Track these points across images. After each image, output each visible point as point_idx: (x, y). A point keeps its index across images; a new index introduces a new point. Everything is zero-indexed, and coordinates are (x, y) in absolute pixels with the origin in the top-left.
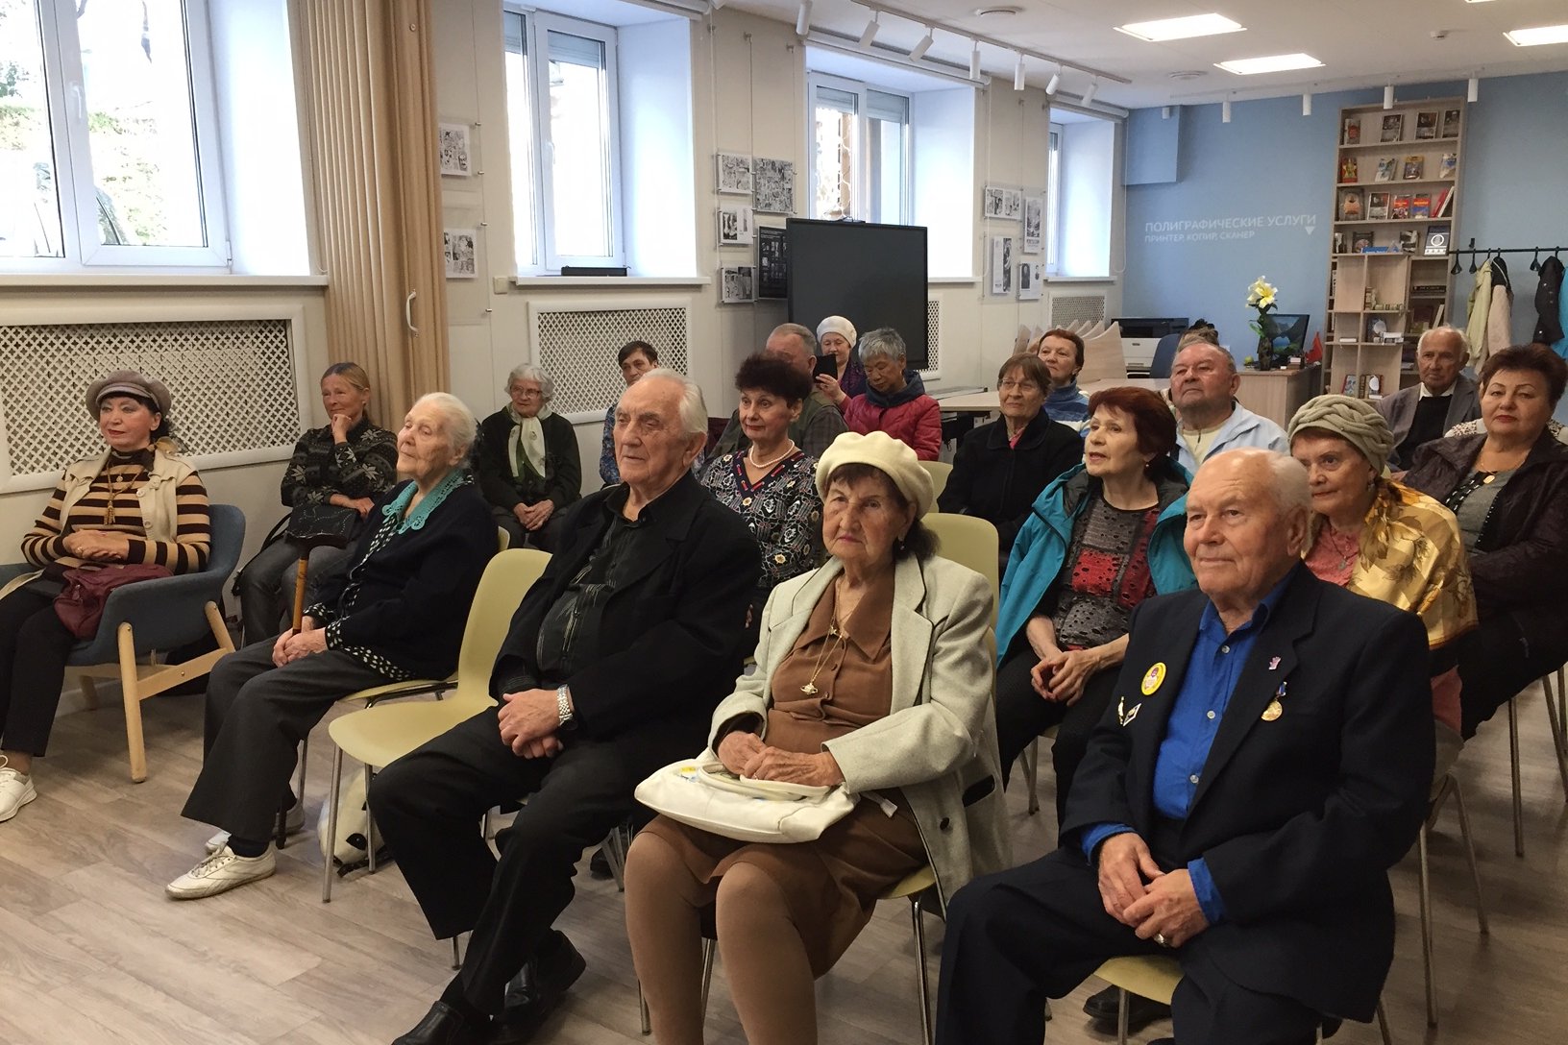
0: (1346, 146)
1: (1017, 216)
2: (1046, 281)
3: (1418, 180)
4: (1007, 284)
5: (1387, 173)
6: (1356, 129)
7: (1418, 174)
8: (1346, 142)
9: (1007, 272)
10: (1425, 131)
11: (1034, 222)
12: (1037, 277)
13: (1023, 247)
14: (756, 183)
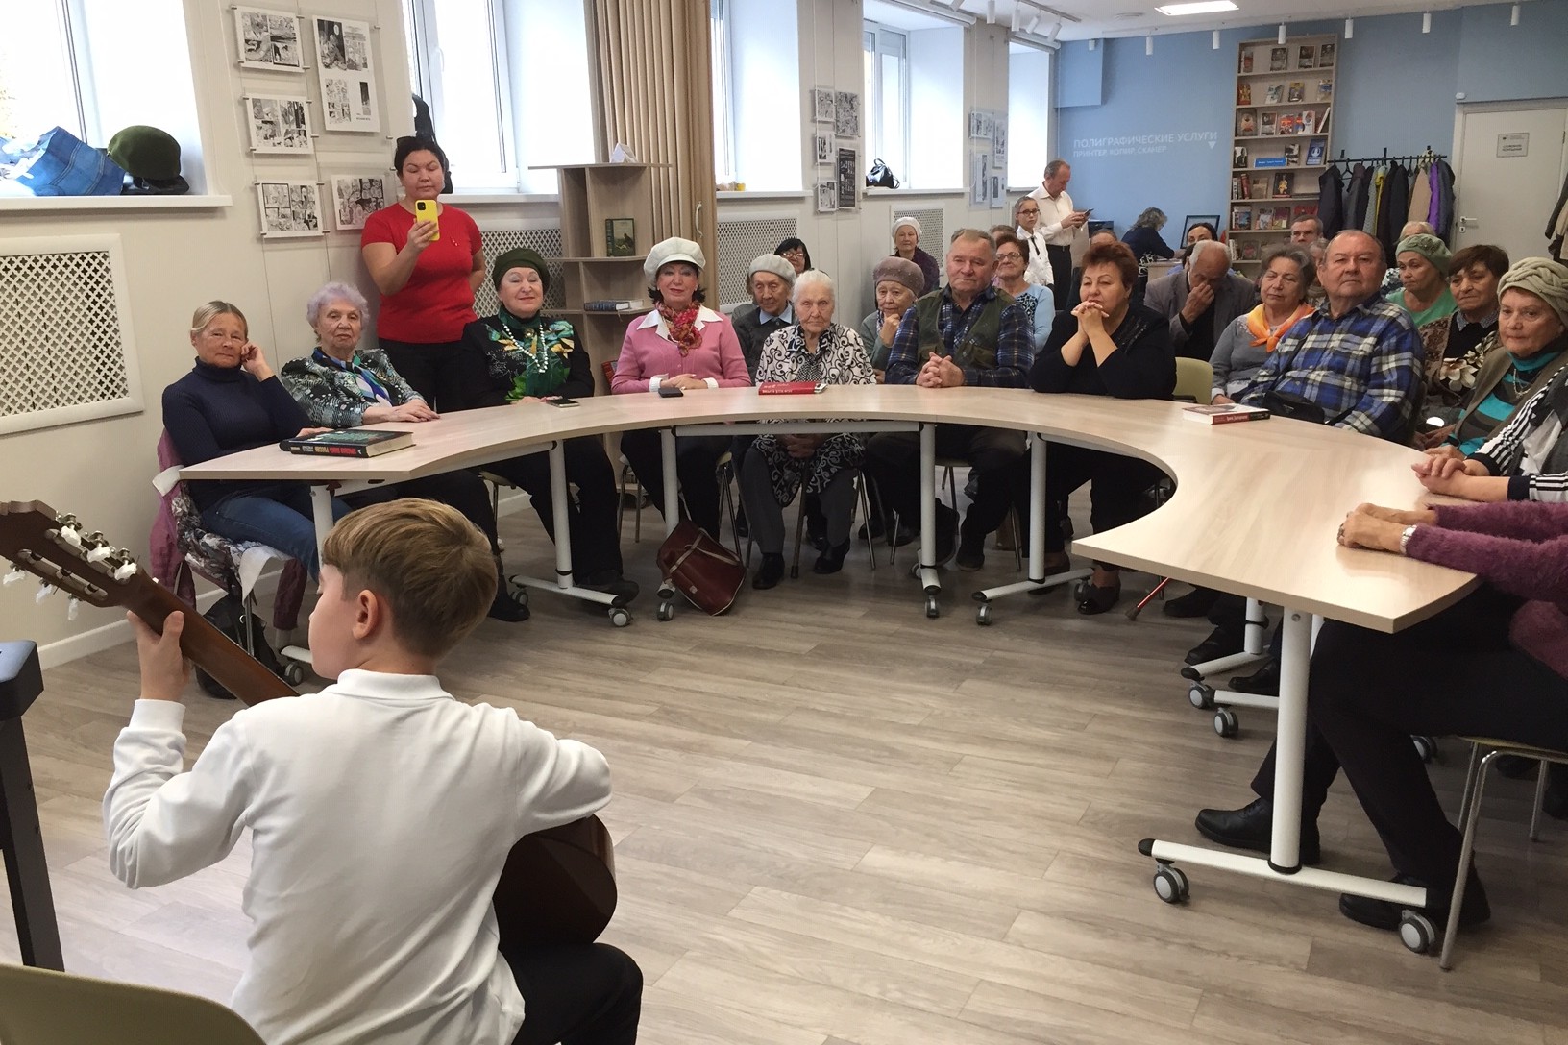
0: (1243, 74)
1: (990, 136)
2: (1008, 191)
3: (1300, 102)
5: (1275, 96)
6: (1250, 59)
7: (1300, 97)
8: (1242, 70)
9: (984, 183)
10: (1306, 62)
11: (1000, 141)
12: (1003, 188)
13: (994, 163)
14: (837, 113)
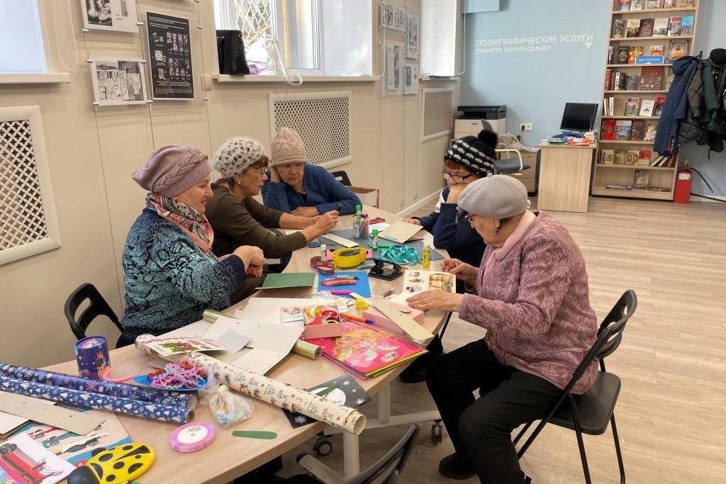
1: (402, 29)
2: (420, 80)
4: (397, 83)
9: (397, 73)
11: (414, 34)
12: (415, 77)
13: (406, 54)
